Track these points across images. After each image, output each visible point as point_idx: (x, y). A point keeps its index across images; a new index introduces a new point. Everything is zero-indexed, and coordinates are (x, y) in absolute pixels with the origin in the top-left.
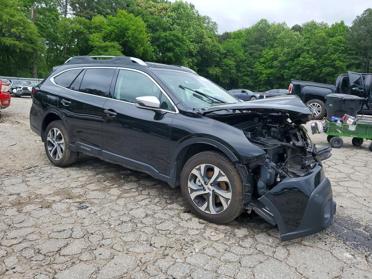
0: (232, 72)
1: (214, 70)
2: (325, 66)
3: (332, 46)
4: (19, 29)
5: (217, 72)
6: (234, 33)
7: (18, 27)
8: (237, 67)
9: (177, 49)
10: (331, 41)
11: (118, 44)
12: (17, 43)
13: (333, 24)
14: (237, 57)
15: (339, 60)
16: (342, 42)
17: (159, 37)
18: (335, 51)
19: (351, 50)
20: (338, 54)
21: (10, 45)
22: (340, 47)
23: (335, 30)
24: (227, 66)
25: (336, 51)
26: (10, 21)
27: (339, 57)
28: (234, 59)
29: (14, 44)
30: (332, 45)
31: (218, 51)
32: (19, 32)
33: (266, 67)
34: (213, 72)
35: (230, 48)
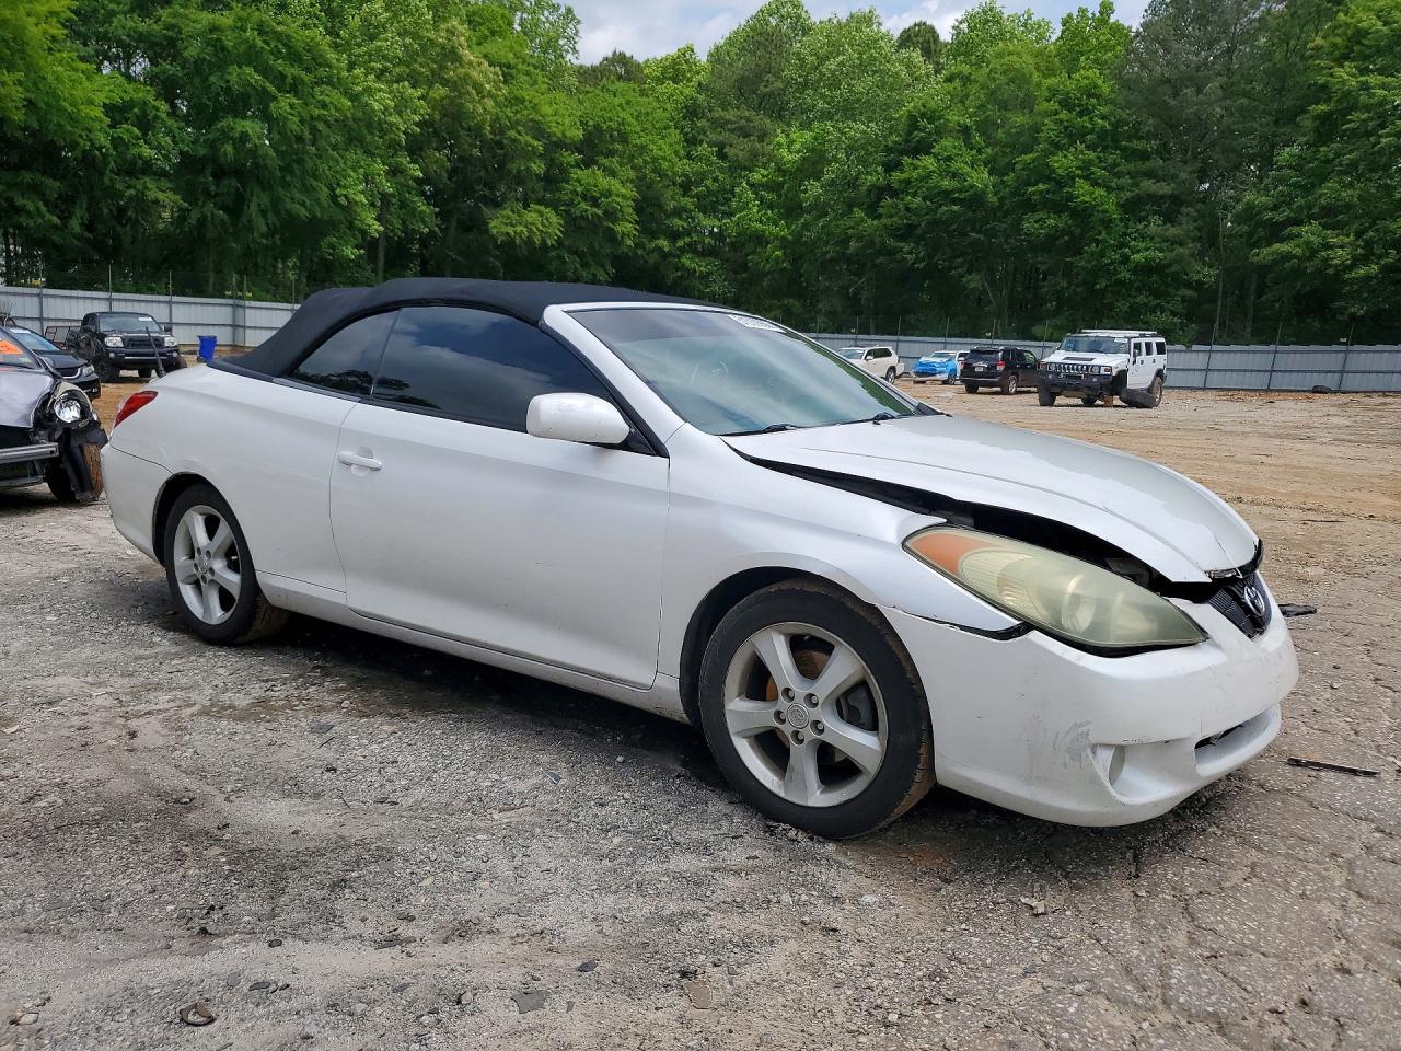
0: (623, 232)
1: (515, 217)
2: (1029, 206)
3: (1056, 113)
5: (530, 231)
8: (648, 208)
9: (284, 104)
10: (1053, 92)
13: (1070, 16)
14: (646, 162)
15: (1086, 178)
16: (1098, 97)
17: (170, 33)
18: (1071, 135)
19: (1135, 134)
20: (1082, 152)
22: (1091, 119)
23: (1077, 45)
24: (595, 202)
25: (1073, 135)
27: (1086, 166)
28: (632, 174)
30: (1057, 107)
31: (538, 130)
34: (510, 230)
35: (610, 120)
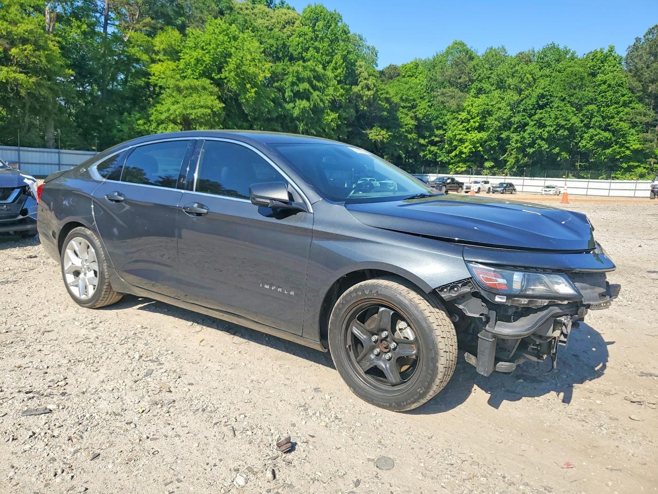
4: (25, 50)
6: (404, 66)
7: (23, 45)
11: (211, 84)
12: (22, 77)
21: (7, 80)
26: (9, 33)
29: (16, 80)
32: (26, 56)
33: (470, 129)
